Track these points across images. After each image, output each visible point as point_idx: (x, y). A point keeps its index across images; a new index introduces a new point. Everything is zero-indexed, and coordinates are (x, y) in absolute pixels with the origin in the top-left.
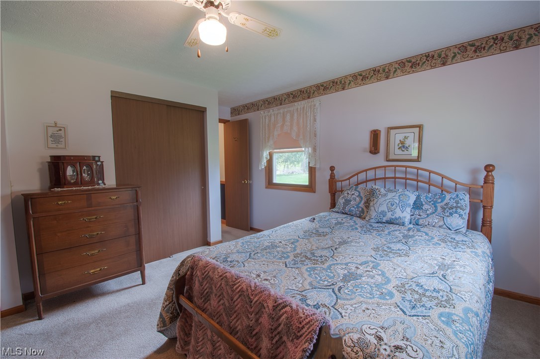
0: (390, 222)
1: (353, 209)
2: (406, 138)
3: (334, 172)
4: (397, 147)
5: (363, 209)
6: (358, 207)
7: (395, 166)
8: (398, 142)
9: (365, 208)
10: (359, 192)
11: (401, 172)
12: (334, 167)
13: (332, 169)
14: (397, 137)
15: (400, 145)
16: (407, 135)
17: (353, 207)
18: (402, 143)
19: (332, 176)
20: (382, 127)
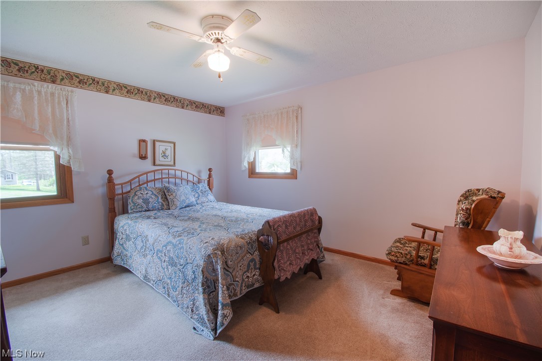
0: (188, 206)
1: (155, 205)
2: (166, 149)
3: (113, 175)
4: (161, 156)
5: (162, 203)
6: (159, 203)
7: (162, 170)
8: (161, 152)
9: (163, 202)
10: (152, 191)
11: (166, 174)
12: (112, 171)
13: (110, 172)
14: (160, 148)
15: (163, 154)
16: (167, 147)
17: (155, 203)
18: (164, 153)
19: (110, 181)
20: (149, 138)
